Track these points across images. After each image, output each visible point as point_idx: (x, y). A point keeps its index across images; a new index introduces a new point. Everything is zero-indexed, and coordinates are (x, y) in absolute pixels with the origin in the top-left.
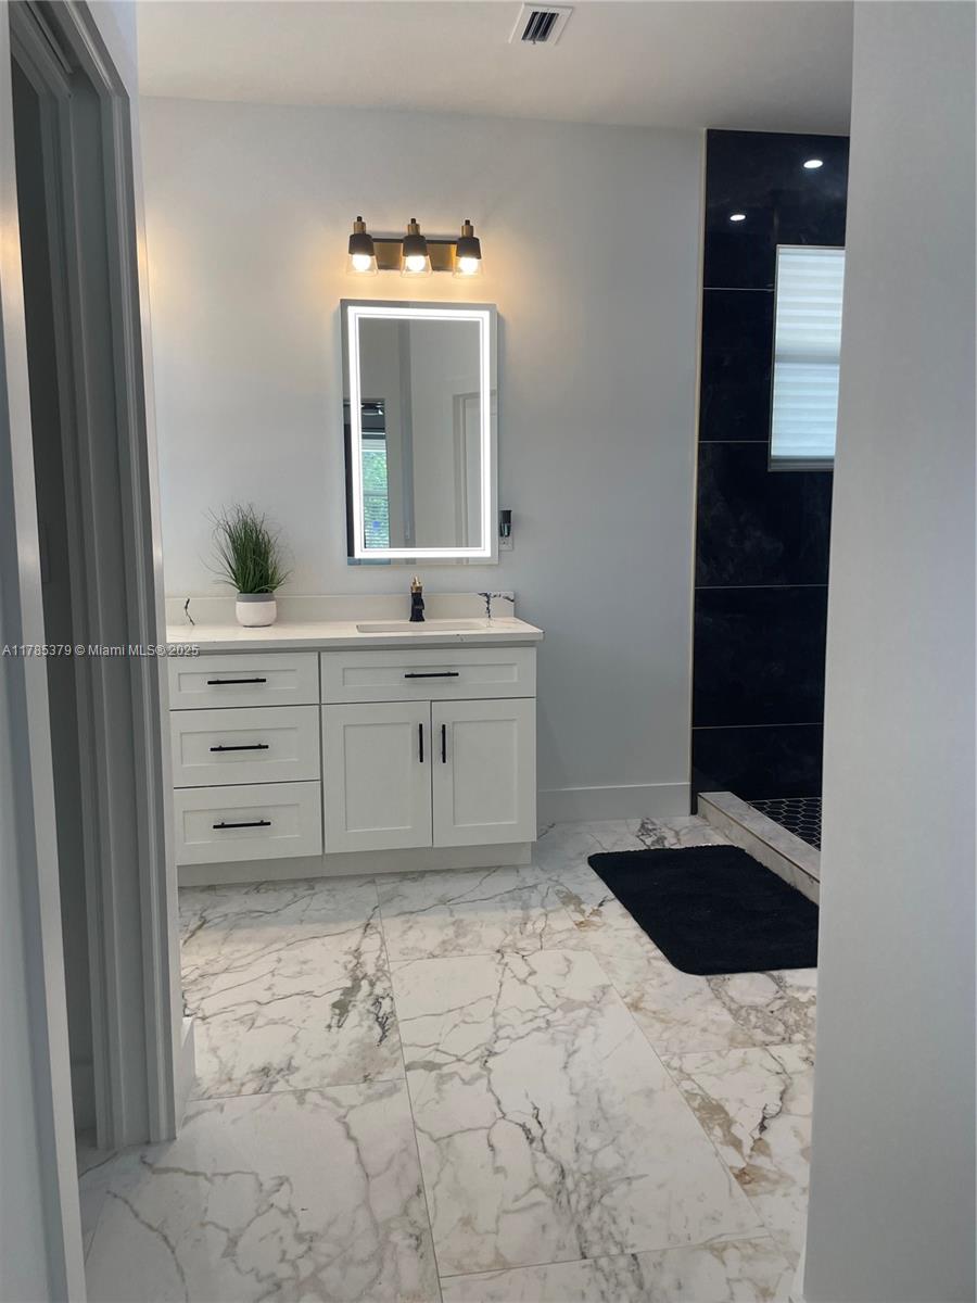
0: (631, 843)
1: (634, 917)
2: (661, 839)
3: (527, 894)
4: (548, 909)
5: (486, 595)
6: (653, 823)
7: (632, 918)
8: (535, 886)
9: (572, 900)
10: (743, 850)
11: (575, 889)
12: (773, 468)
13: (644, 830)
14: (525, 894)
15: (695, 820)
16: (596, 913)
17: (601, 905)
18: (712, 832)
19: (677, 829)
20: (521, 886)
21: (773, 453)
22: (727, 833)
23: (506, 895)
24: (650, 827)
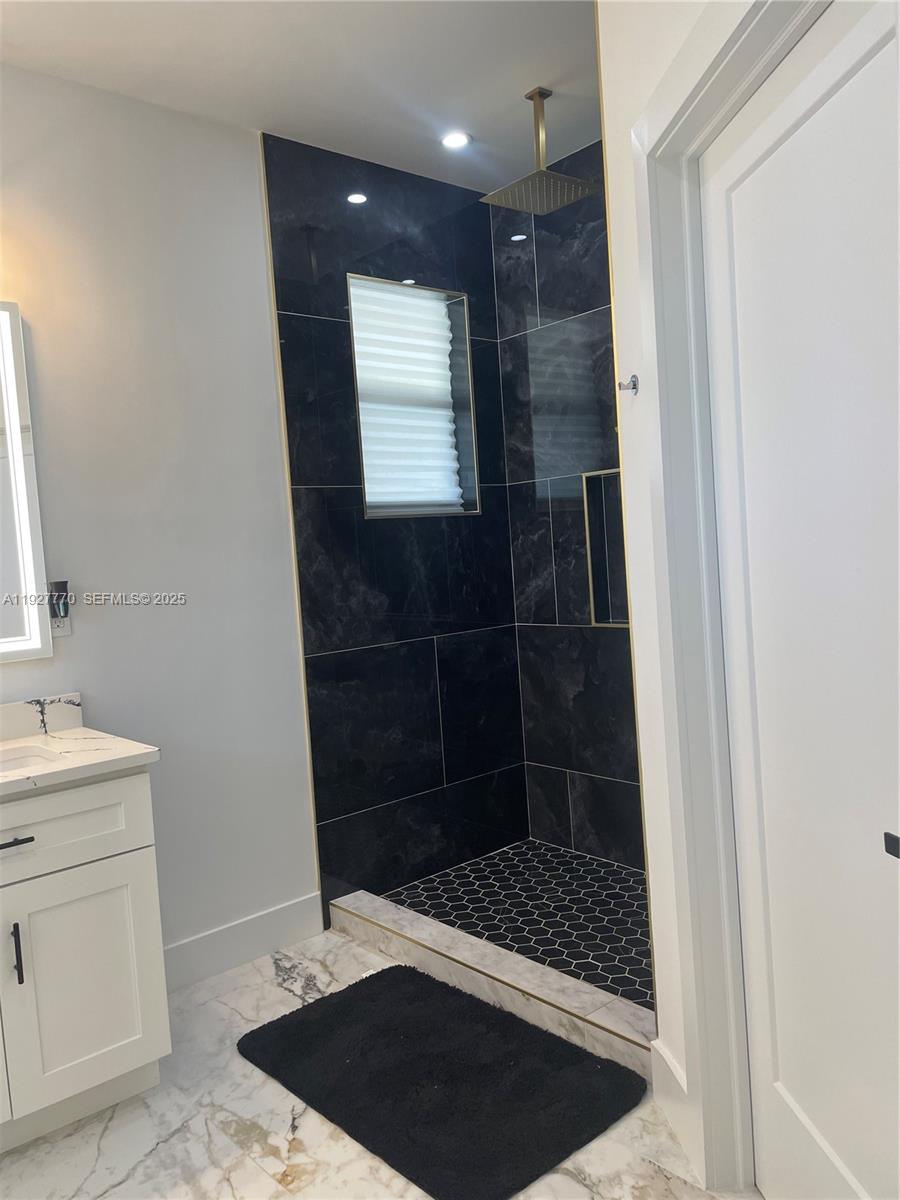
0: (279, 1004)
1: (349, 1134)
2: (310, 982)
3: (180, 1147)
4: (226, 1164)
5: (38, 702)
6: (289, 959)
7: (347, 1138)
8: (184, 1128)
9: (249, 1133)
10: (413, 970)
11: (247, 1112)
12: (369, 514)
13: (284, 972)
14: (177, 1147)
15: (333, 937)
16: (295, 1146)
17: (294, 1128)
18: (360, 950)
19: (320, 956)
20: (164, 1134)
21: (367, 499)
22: (383, 948)
23: (148, 1162)
24: (288, 965)
